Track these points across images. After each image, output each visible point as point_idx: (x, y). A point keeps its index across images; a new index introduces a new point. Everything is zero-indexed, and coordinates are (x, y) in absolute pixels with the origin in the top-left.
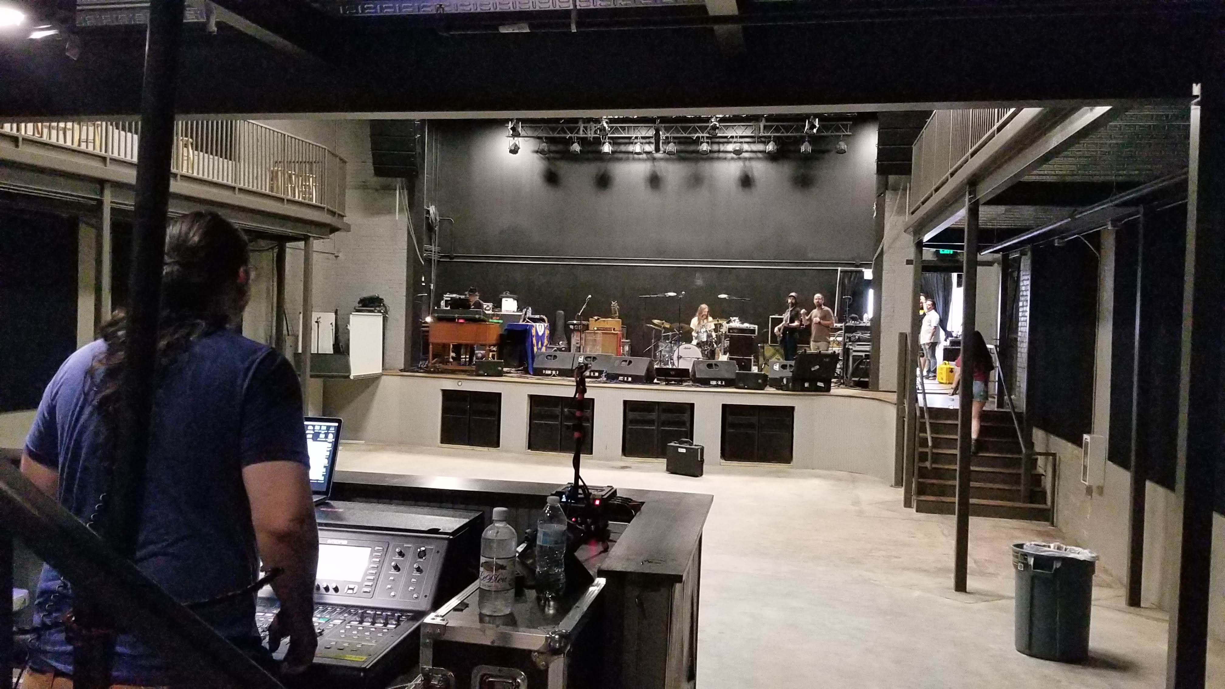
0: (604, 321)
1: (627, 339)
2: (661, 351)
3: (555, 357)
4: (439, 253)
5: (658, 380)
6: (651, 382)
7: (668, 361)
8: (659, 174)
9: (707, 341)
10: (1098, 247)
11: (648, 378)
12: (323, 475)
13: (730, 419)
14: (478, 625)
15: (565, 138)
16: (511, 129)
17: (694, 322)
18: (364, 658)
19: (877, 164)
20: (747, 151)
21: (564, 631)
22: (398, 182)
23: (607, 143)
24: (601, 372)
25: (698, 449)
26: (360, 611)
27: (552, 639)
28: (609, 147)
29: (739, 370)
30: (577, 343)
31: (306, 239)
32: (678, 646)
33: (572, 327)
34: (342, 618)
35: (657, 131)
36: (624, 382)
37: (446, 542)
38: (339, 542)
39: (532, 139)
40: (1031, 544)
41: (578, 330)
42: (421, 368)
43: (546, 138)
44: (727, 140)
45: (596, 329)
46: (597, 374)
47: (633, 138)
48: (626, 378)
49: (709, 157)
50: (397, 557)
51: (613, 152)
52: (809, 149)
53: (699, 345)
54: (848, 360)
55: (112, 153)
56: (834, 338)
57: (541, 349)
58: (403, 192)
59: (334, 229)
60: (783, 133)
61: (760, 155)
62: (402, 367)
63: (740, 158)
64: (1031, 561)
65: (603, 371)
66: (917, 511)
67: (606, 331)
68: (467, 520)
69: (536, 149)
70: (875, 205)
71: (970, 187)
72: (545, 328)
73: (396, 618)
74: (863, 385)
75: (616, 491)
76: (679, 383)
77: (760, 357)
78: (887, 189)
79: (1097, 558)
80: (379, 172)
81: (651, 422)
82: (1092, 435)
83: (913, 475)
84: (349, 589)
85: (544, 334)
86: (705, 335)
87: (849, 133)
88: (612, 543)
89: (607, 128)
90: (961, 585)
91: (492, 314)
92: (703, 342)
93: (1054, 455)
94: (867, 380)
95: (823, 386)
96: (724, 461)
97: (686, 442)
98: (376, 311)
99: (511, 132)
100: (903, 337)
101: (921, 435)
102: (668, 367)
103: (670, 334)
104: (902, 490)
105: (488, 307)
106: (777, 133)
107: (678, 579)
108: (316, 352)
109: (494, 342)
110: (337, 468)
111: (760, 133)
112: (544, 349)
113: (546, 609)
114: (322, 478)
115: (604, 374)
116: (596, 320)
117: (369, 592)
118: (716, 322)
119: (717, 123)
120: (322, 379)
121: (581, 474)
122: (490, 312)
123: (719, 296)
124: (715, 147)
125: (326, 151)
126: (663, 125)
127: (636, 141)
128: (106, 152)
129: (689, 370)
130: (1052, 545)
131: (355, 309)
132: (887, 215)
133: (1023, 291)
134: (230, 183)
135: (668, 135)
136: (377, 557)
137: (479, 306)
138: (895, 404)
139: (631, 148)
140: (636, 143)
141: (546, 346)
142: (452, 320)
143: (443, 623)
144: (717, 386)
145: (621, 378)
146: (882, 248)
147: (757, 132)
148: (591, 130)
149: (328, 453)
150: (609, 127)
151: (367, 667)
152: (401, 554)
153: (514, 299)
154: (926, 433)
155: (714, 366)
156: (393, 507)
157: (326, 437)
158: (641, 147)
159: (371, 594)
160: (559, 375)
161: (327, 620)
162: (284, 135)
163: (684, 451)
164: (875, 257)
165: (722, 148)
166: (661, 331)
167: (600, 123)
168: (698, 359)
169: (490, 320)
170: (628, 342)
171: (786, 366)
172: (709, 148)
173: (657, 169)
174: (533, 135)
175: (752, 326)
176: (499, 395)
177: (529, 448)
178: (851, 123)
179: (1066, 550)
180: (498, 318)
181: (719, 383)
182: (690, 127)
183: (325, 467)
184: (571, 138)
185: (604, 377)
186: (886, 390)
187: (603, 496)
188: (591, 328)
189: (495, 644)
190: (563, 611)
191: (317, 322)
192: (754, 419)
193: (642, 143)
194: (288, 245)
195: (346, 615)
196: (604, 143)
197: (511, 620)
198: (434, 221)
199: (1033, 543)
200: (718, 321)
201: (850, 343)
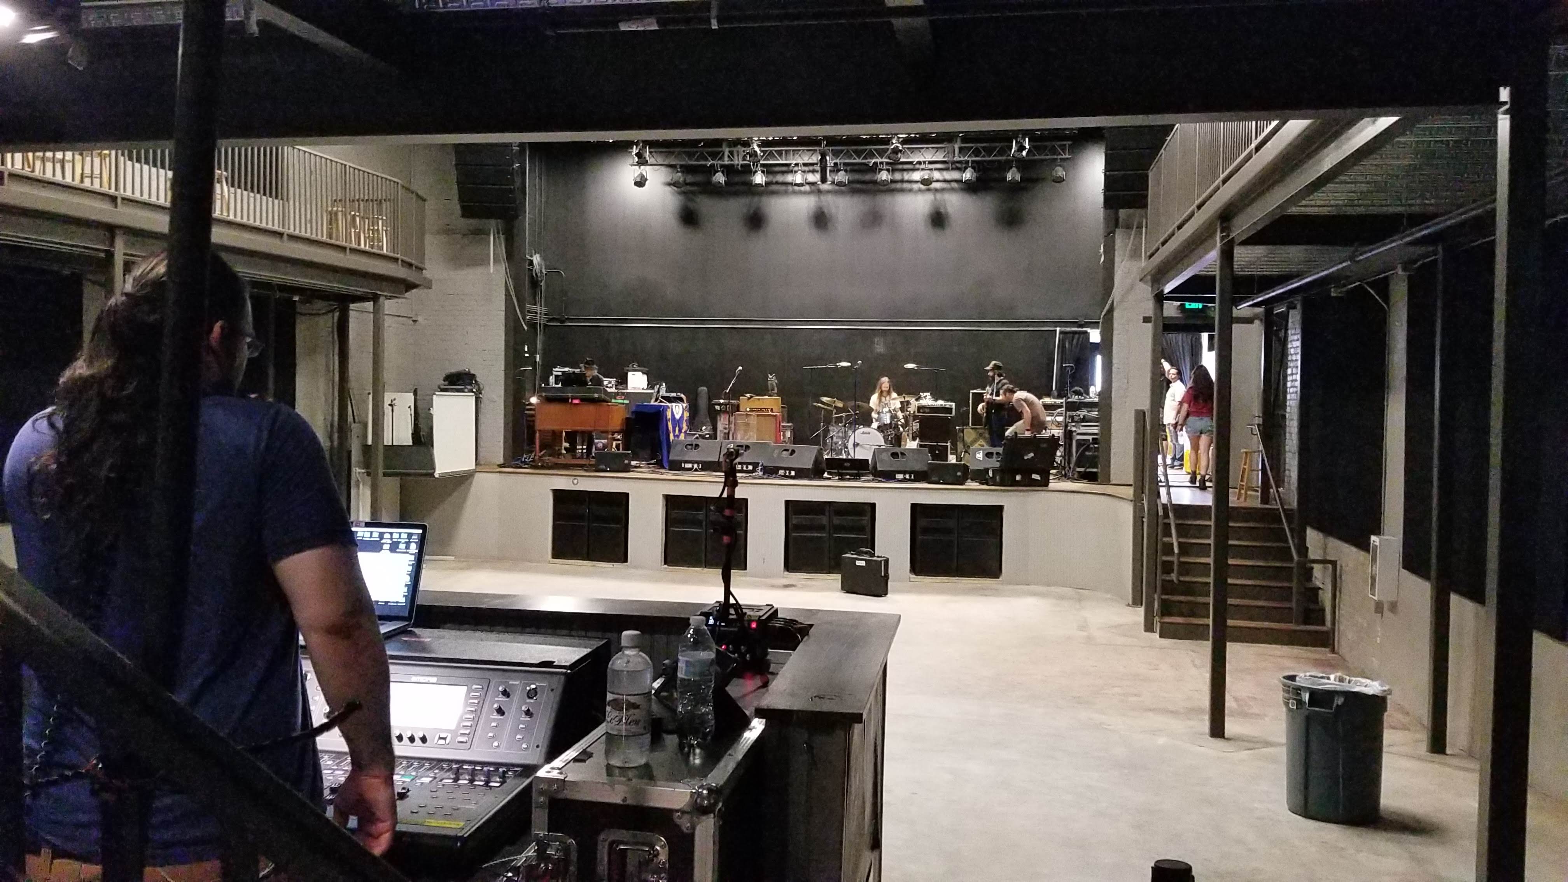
0: (759, 399)
1: (788, 423)
2: (832, 437)
3: (697, 446)
4: (546, 315)
5: (829, 473)
6: (821, 477)
7: (841, 449)
8: (826, 211)
9: (891, 423)
10: (1386, 298)
11: (816, 471)
12: (404, 596)
13: (922, 522)
14: (604, 778)
15: (705, 166)
16: (636, 155)
17: (874, 398)
18: (462, 824)
19: (1104, 195)
20: (937, 181)
21: (714, 785)
22: (493, 224)
23: (759, 172)
24: (756, 465)
25: (881, 561)
26: (454, 766)
27: (699, 794)
28: (762, 178)
29: (933, 460)
30: (725, 428)
31: (375, 298)
32: (858, 803)
33: (718, 408)
34: (432, 775)
35: (823, 156)
36: (785, 477)
37: (563, 678)
38: (426, 679)
39: (663, 168)
40: (1305, 676)
41: (726, 412)
42: (525, 463)
43: (682, 166)
44: (913, 167)
45: (748, 409)
46: (750, 467)
47: (793, 165)
48: (788, 472)
49: (889, 188)
50: (502, 698)
51: (768, 184)
52: (1018, 177)
53: (881, 429)
54: (1071, 445)
55: (125, 190)
56: (1053, 418)
57: (678, 436)
58: (499, 238)
59: (410, 286)
60: (984, 156)
61: (955, 185)
62: (501, 461)
63: (929, 190)
64: (1306, 697)
65: (758, 463)
66: (1161, 636)
67: (761, 413)
68: (589, 650)
69: (669, 180)
70: (1102, 248)
71: (1221, 224)
72: (683, 409)
73: (501, 775)
74: (1091, 478)
75: (776, 611)
76: (856, 477)
77: (958, 443)
78: (1117, 225)
79: (1390, 692)
80: (467, 212)
81: (821, 528)
82: (1382, 537)
83: (1156, 591)
84: (440, 738)
85: (682, 417)
86: (889, 415)
87: (1067, 156)
88: (773, 677)
89: (759, 152)
90: (1217, 730)
91: (615, 393)
92: (887, 424)
93: (1334, 563)
94: (1095, 470)
95: (1039, 478)
96: (914, 576)
97: (866, 553)
98: (466, 390)
99: (636, 159)
100: (1140, 416)
101: (1166, 539)
102: (841, 457)
103: (844, 414)
104: (1141, 611)
105: (609, 383)
106: (976, 156)
107: (857, 718)
108: (390, 444)
109: (618, 428)
110: (423, 586)
111: (954, 157)
112: (682, 436)
113: (691, 758)
114: (403, 600)
115: (760, 468)
116: (749, 399)
117: (466, 742)
118: (903, 400)
119: (899, 145)
120: (398, 478)
121: (732, 590)
122: (613, 390)
123: (906, 366)
124: (898, 176)
125: (399, 185)
126: (831, 149)
127: (796, 169)
128: (116, 189)
129: (867, 460)
130: (1332, 677)
131: (439, 387)
132: (1117, 259)
133: (1292, 355)
134: (276, 228)
135: (838, 161)
136: (474, 698)
137: (598, 382)
138: (1131, 501)
139: (789, 178)
140: (796, 172)
141: (685, 432)
142: (564, 400)
143: (561, 777)
144: (904, 480)
145: (781, 472)
146: (1113, 303)
147: (951, 156)
148: (738, 155)
149: (410, 568)
150: (762, 151)
151: (465, 836)
152: (505, 693)
153: (644, 373)
154: (1170, 536)
155: (900, 455)
156: (493, 636)
157: (408, 547)
158: (803, 176)
159: (468, 745)
160: (702, 469)
161: (412, 777)
162: (345, 166)
163: (863, 563)
164: (1103, 313)
165: (907, 176)
166: (832, 411)
167: (750, 146)
168: (880, 446)
169: (613, 401)
170: (790, 426)
171: (992, 454)
172: (890, 177)
173: (824, 204)
174: (665, 163)
175: (948, 404)
176: (627, 495)
177: (665, 564)
178: (1070, 143)
179: (1350, 682)
180: (623, 397)
181: (907, 477)
182: (866, 150)
183: (406, 585)
184: (712, 166)
185: (759, 471)
186: (1120, 483)
187: (760, 617)
188: (741, 410)
189: (629, 802)
190: (713, 758)
191: (391, 405)
192: (951, 523)
193: (804, 172)
194: (352, 306)
195: (437, 771)
196: (756, 172)
197: (647, 773)
198: (539, 275)
199: (1308, 674)
200: (904, 398)
201: (1073, 424)
